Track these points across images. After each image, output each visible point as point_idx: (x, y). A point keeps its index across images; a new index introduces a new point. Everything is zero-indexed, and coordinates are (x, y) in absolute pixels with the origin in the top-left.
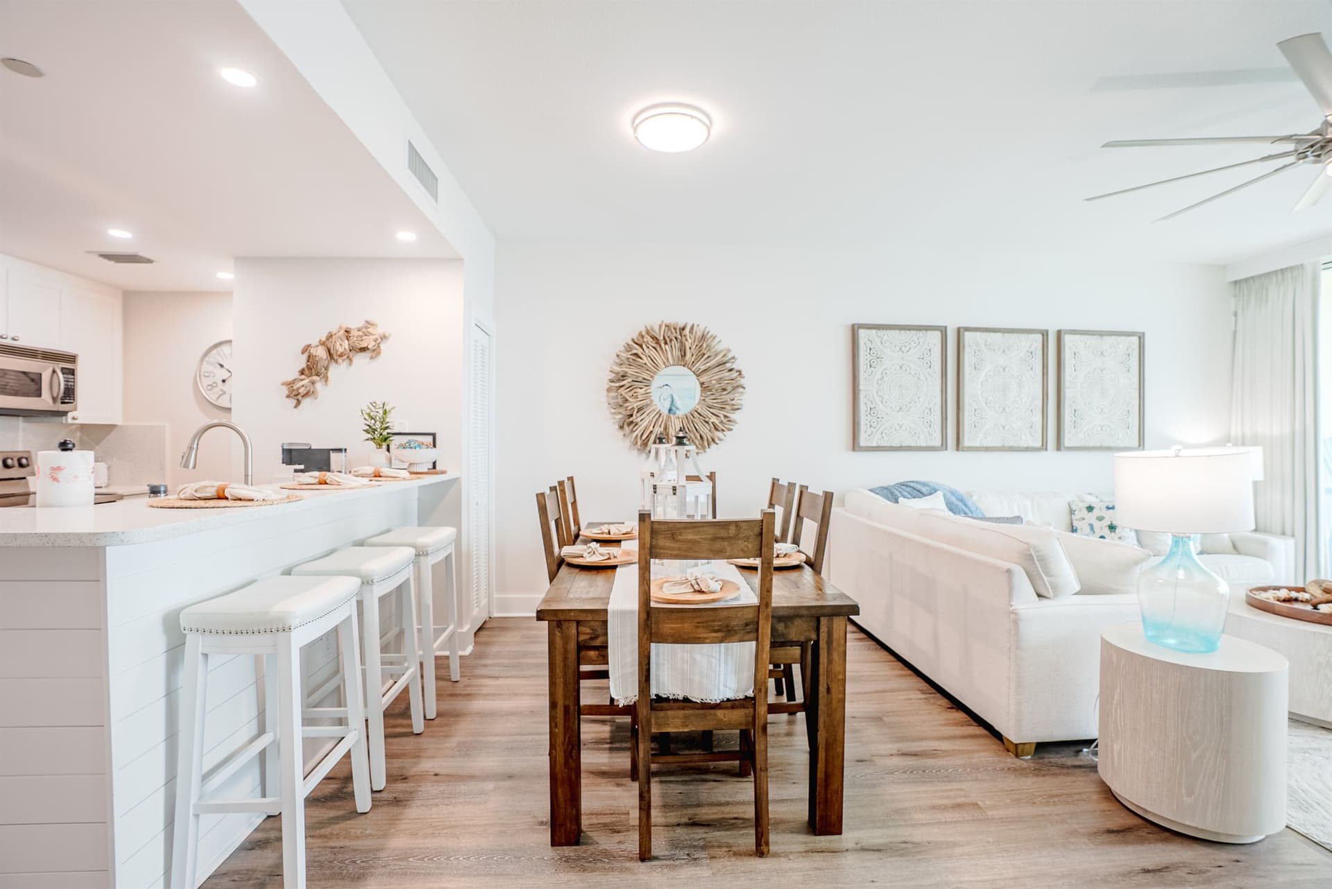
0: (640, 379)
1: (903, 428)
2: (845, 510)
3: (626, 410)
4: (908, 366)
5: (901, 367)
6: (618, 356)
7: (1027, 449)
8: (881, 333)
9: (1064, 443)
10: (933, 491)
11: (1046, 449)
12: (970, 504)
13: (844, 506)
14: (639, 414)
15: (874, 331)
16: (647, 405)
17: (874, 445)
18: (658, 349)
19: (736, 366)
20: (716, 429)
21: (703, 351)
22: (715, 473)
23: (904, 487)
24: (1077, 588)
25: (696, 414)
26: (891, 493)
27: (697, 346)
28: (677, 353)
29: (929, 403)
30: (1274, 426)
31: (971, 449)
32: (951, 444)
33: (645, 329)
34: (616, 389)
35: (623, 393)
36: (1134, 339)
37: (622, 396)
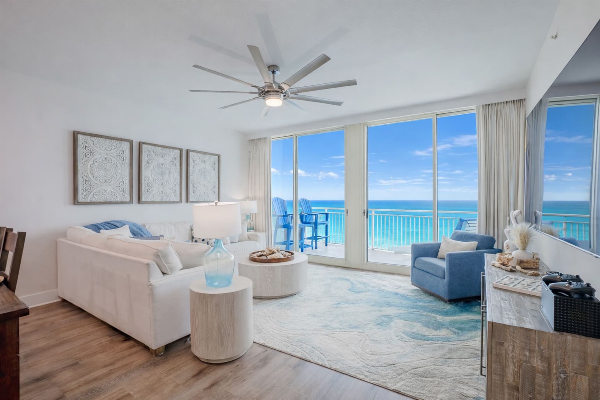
1: (107, 192)
2: (67, 239)
4: (110, 158)
5: (106, 159)
7: (173, 202)
8: (93, 139)
9: (189, 200)
10: (123, 224)
11: (182, 202)
12: (143, 230)
13: (66, 237)
15: (89, 137)
17: (89, 201)
23: (107, 224)
24: (181, 267)
26: (97, 228)
29: (123, 179)
30: (260, 194)
31: (143, 203)
32: (136, 200)
36: (217, 157)
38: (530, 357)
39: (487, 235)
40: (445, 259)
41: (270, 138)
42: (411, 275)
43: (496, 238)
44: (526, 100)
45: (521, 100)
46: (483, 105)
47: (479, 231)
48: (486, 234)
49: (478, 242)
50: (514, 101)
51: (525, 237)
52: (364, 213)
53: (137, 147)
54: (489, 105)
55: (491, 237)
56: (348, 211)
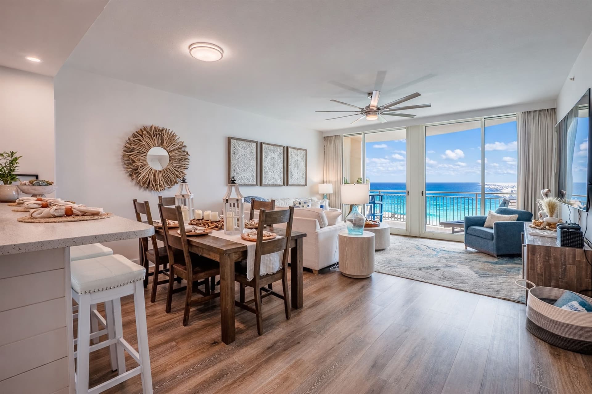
0: (141, 152)
1: (245, 177)
3: (134, 167)
4: (247, 155)
5: (244, 155)
6: (129, 139)
7: (279, 186)
8: (238, 141)
9: (289, 184)
11: (284, 186)
14: (141, 169)
15: (235, 140)
16: (145, 165)
18: (150, 138)
19: (186, 150)
20: (177, 177)
21: (172, 142)
25: (168, 170)
27: (168, 139)
28: (159, 141)
29: (253, 169)
31: (266, 186)
32: (259, 184)
33: (143, 128)
34: (128, 156)
35: (132, 158)
36: (305, 151)
37: (132, 160)
38: (548, 259)
40: (493, 228)
41: (342, 135)
43: (533, 213)
44: (557, 109)
45: (553, 109)
46: (523, 113)
47: (518, 208)
48: (524, 210)
49: (518, 215)
50: (548, 109)
51: (552, 207)
52: (422, 193)
53: (260, 146)
54: (528, 112)
55: (529, 212)
56: (409, 192)
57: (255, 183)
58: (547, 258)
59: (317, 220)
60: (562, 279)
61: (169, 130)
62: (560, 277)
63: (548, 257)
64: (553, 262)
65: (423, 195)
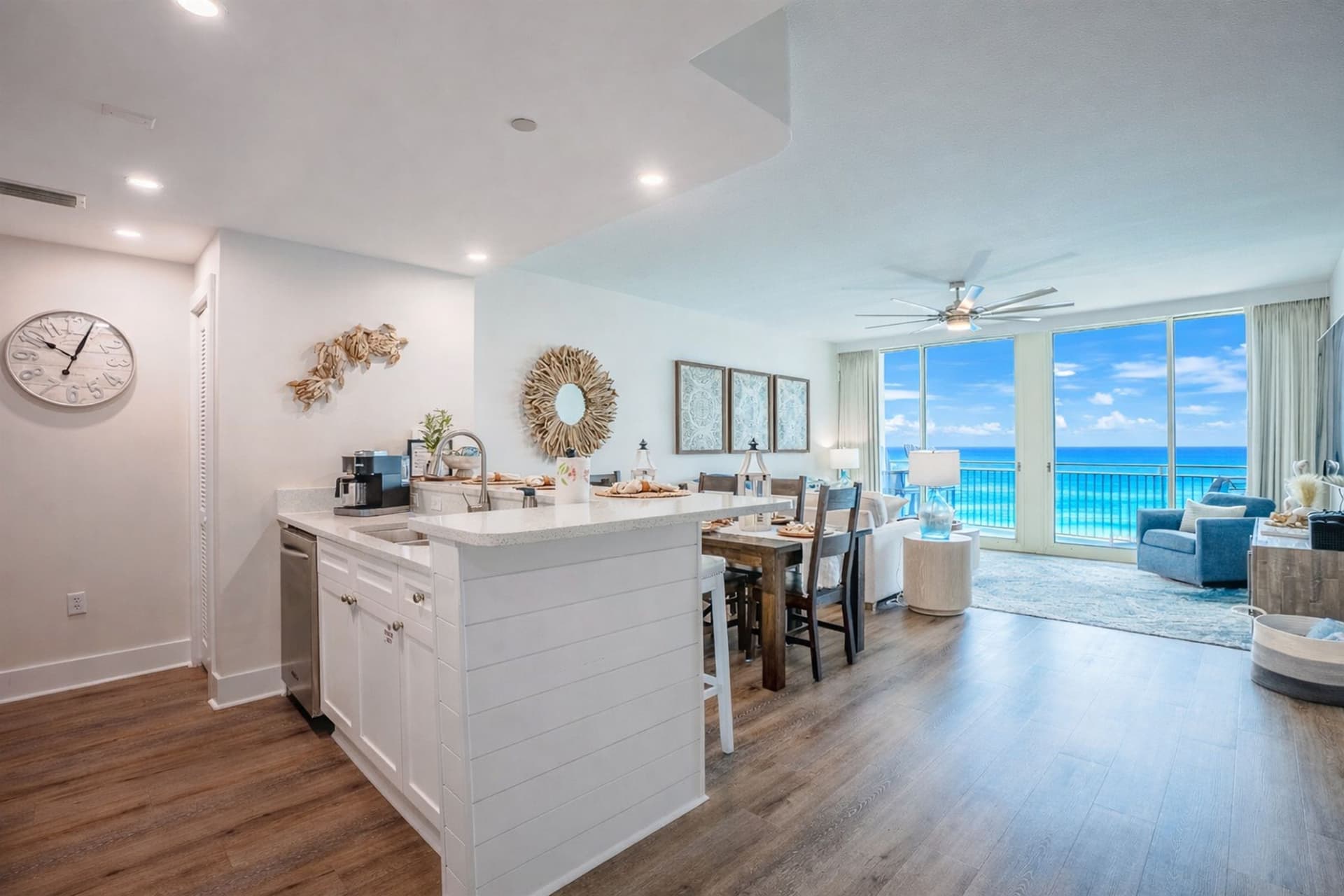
0: (548, 393)
1: (704, 436)
3: (538, 420)
4: (706, 393)
5: (702, 394)
6: (531, 372)
8: (692, 368)
9: (777, 448)
11: (770, 452)
14: (549, 423)
15: (687, 367)
16: (554, 416)
17: (689, 449)
18: (561, 369)
19: (613, 386)
20: (599, 437)
21: (591, 374)
22: (619, 472)
25: (585, 425)
27: (586, 368)
28: (574, 374)
29: (716, 420)
30: (860, 437)
31: (737, 452)
32: (727, 450)
33: (550, 350)
34: (529, 401)
35: (536, 405)
36: (805, 383)
37: (536, 408)
38: (1291, 570)
39: (1262, 498)
40: (1194, 530)
41: (877, 351)
42: (1136, 561)
43: (1277, 503)
44: (1330, 298)
45: (1321, 299)
46: (1255, 307)
48: (1261, 496)
49: (1247, 507)
50: (1309, 300)
51: (1309, 491)
52: (1049, 467)
53: (728, 375)
54: (1266, 305)
55: (1269, 501)
56: (1022, 464)
57: (720, 448)
58: (1288, 568)
59: (869, 512)
60: (1314, 602)
61: (588, 352)
62: (1311, 598)
63: (1290, 565)
64: (1299, 574)
65: (1049, 471)
